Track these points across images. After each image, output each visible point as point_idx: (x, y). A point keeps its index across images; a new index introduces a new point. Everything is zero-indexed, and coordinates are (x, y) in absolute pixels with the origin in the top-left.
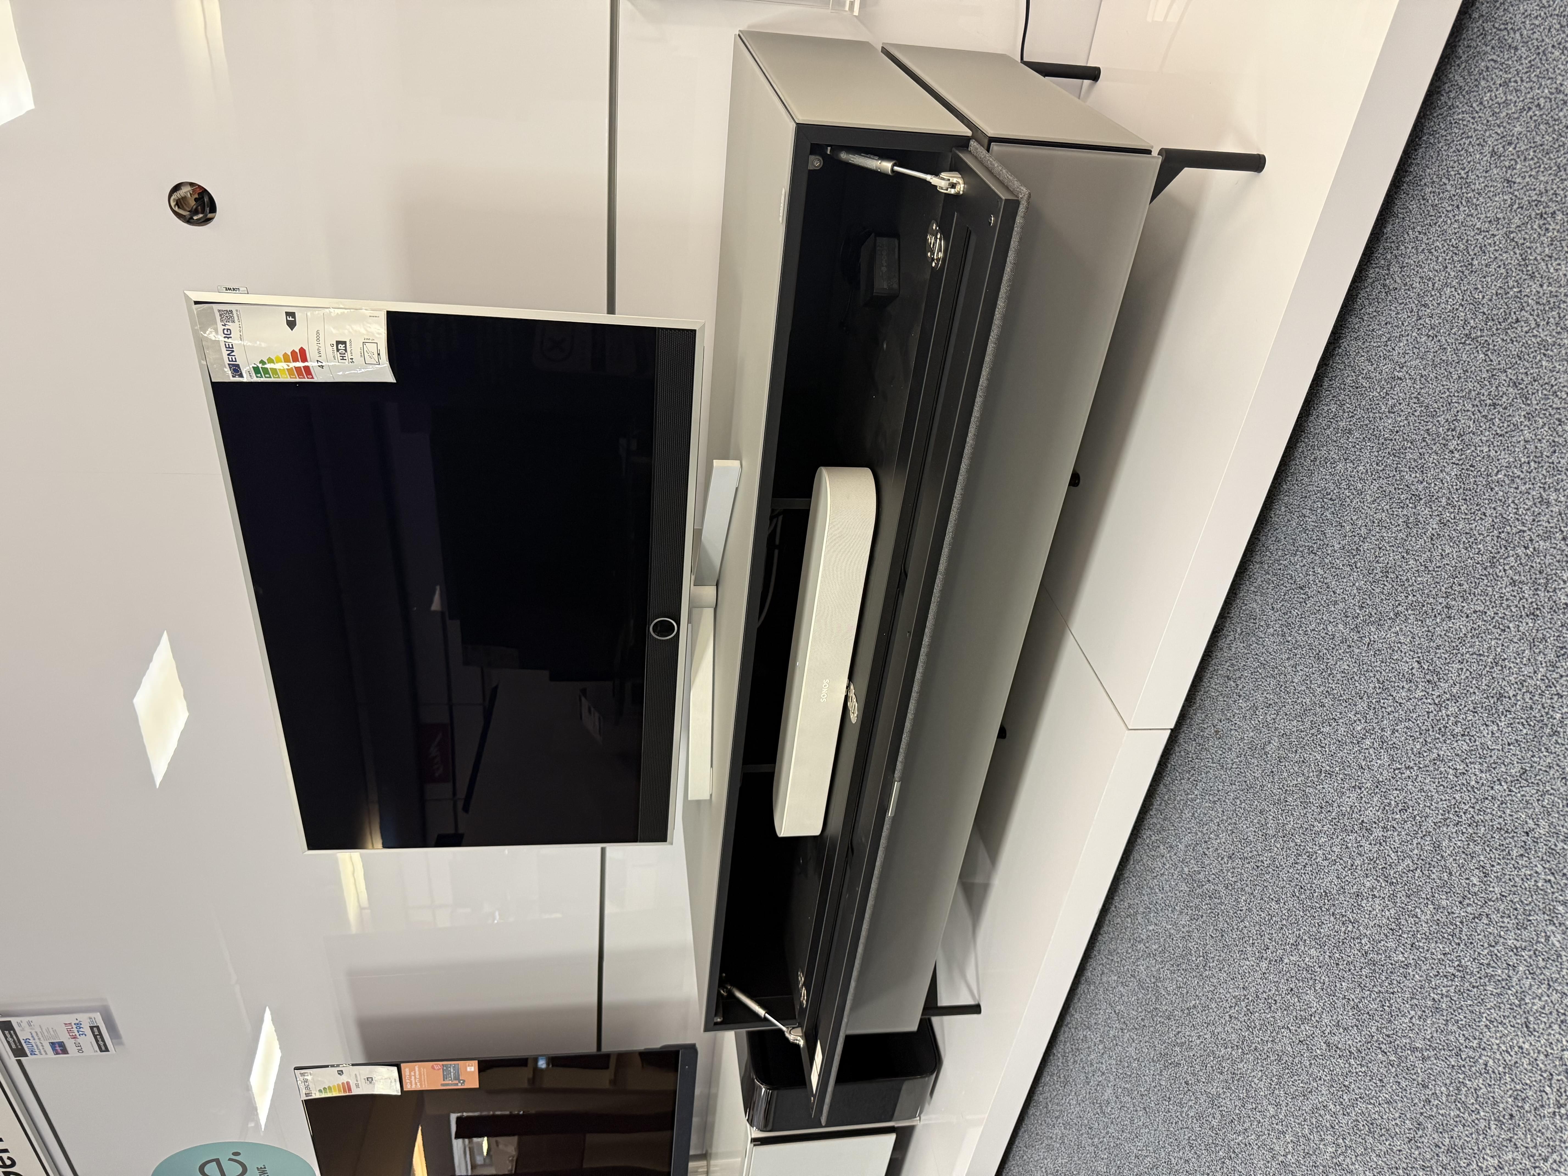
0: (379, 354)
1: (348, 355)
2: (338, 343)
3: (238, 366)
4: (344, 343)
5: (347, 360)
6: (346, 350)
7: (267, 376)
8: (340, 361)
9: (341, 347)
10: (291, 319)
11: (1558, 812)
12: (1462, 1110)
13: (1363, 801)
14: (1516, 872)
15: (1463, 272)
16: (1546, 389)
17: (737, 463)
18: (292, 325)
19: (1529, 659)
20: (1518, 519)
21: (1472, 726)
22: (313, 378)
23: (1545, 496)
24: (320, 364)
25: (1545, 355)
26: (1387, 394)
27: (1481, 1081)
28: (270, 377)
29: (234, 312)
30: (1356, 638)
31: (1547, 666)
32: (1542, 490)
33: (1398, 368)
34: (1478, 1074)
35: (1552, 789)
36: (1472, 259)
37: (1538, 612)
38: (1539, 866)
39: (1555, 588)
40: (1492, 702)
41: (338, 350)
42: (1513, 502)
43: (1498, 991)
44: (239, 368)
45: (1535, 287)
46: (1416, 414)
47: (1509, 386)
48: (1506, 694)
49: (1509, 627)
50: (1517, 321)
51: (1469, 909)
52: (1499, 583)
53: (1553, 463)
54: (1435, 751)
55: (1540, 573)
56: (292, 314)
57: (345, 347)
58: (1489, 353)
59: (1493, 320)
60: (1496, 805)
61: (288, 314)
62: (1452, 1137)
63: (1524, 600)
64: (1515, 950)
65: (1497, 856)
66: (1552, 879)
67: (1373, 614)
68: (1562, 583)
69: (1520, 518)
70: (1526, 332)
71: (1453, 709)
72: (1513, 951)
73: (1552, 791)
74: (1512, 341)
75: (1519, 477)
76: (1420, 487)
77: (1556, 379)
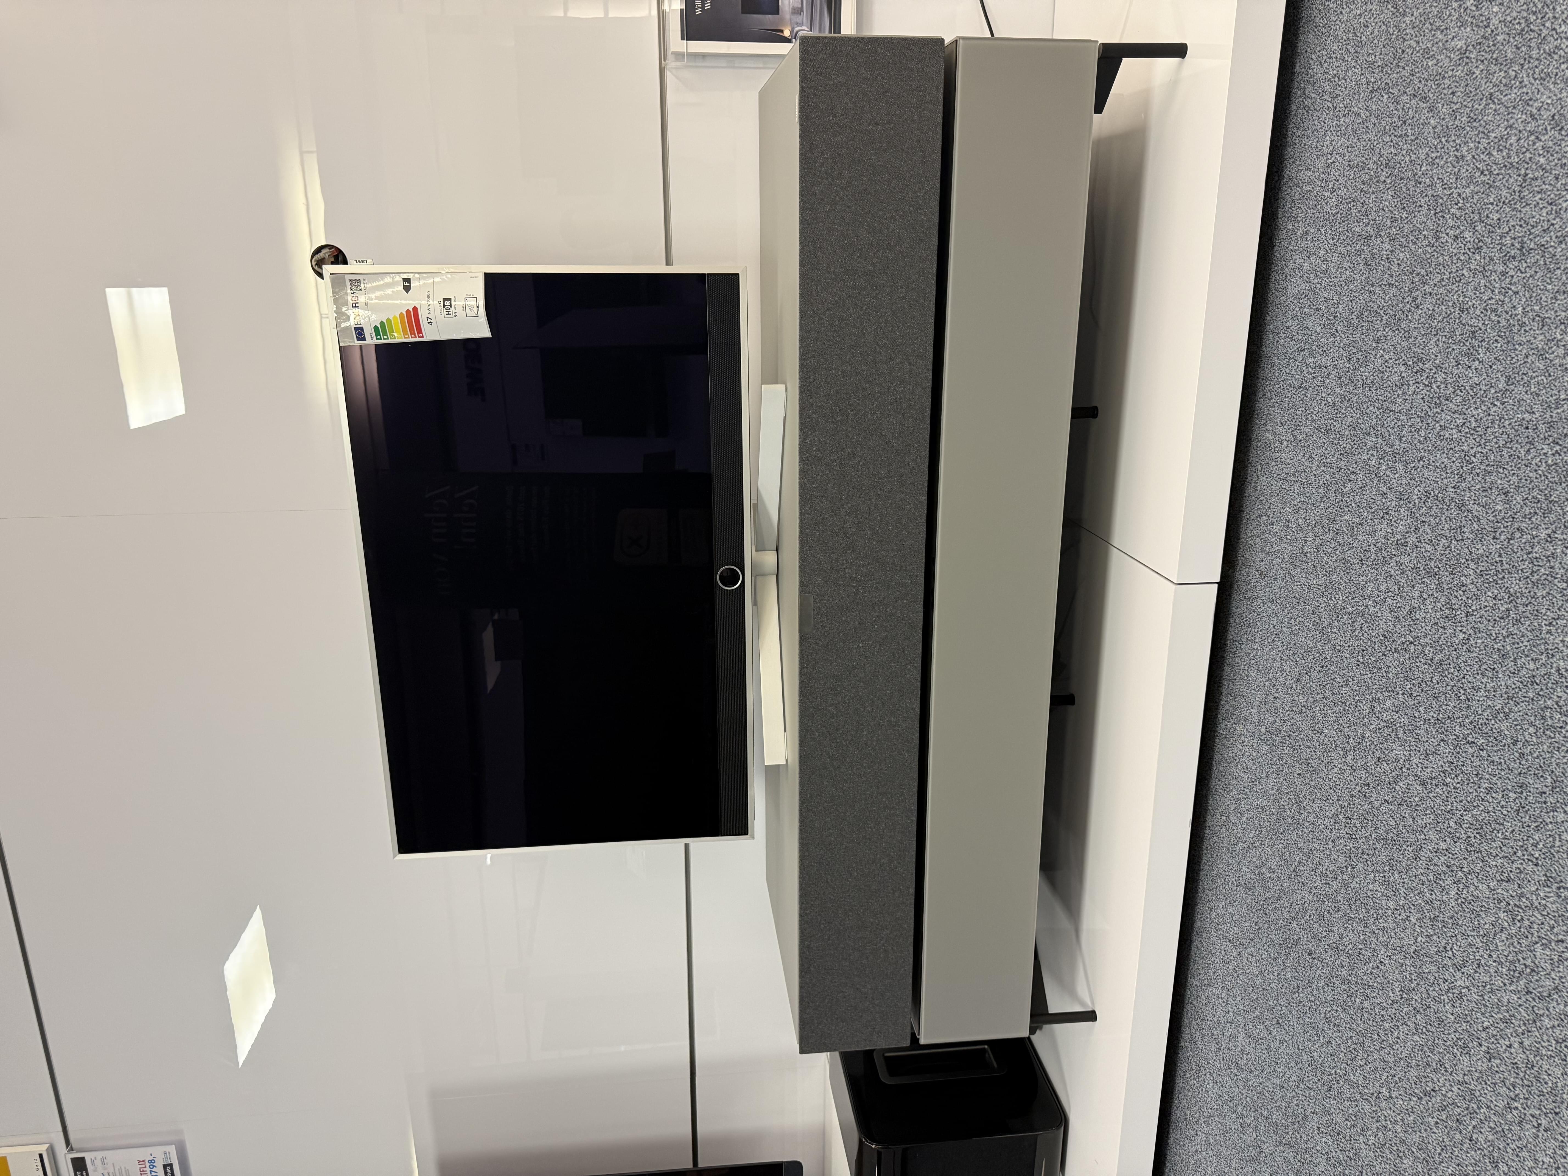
0: (478, 307)
1: (453, 310)
2: (444, 300)
3: (362, 329)
4: (450, 300)
5: (451, 316)
6: (451, 306)
7: (385, 337)
8: (446, 316)
9: (447, 303)
10: (407, 284)
11: (1545, 387)
12: (1552, 735)
13: (1393, 523)
14: (1529, 469)
15: (1357, 52)
16: (1437, 80)
17: (782, 387)
18: (407, 289)
19: (1485, 286)
20: (1445, 188)
21: (1459, 377)
22: (423, 337)
23: (1459, 154)
24: (429, 321)
25: (1428, 58)
26: (1326, 181)
27: (1559, 690)
28: (388, 339)
29: (362, 281)
30: (1351, 388)
31: (1500, 279)
32: (1456, 153)
33: (1329, 157)
34: (1554, 686)
35: (1534, 372)
36: (1361, 38)
37: (1481, 244)
38: (1543, 446)
39: (1487, 215)
40: (1468, 344)
41: (444, 306)
42: (1438, 178)
43: (1547, 590)
44: (363, 331)
45: (1407, 19)
46: (1351, 178)
47: (1411, 100)
48: (1477, 329)
49: (1463, 275)
50: (1403, 51)
51: (1503, 537)
52: (1446, 248)
53: (1457, 126)
54: (1437, 425)
55: (1473, 213)
56: (408, 280)
57: (450, 303)
58: (1391, 90)
59: (1386, 65)
60: (1496, 426)
61: (405, 280)
62: (1553, 772)
63: (1468, 244)
64: (1549, 539)
65: (1510, 469)
66: (1558, 448)
67: (1360, 357)
68: (1490, 206)
69: (1446, 186)
70: (1412, 54)
71: (1440, 377)
72: (1547, 541)
73: (1534, 375)
74: (1404, 68)
75: (1436, 158)
76: (1369, 228)
77: (1441, 67)
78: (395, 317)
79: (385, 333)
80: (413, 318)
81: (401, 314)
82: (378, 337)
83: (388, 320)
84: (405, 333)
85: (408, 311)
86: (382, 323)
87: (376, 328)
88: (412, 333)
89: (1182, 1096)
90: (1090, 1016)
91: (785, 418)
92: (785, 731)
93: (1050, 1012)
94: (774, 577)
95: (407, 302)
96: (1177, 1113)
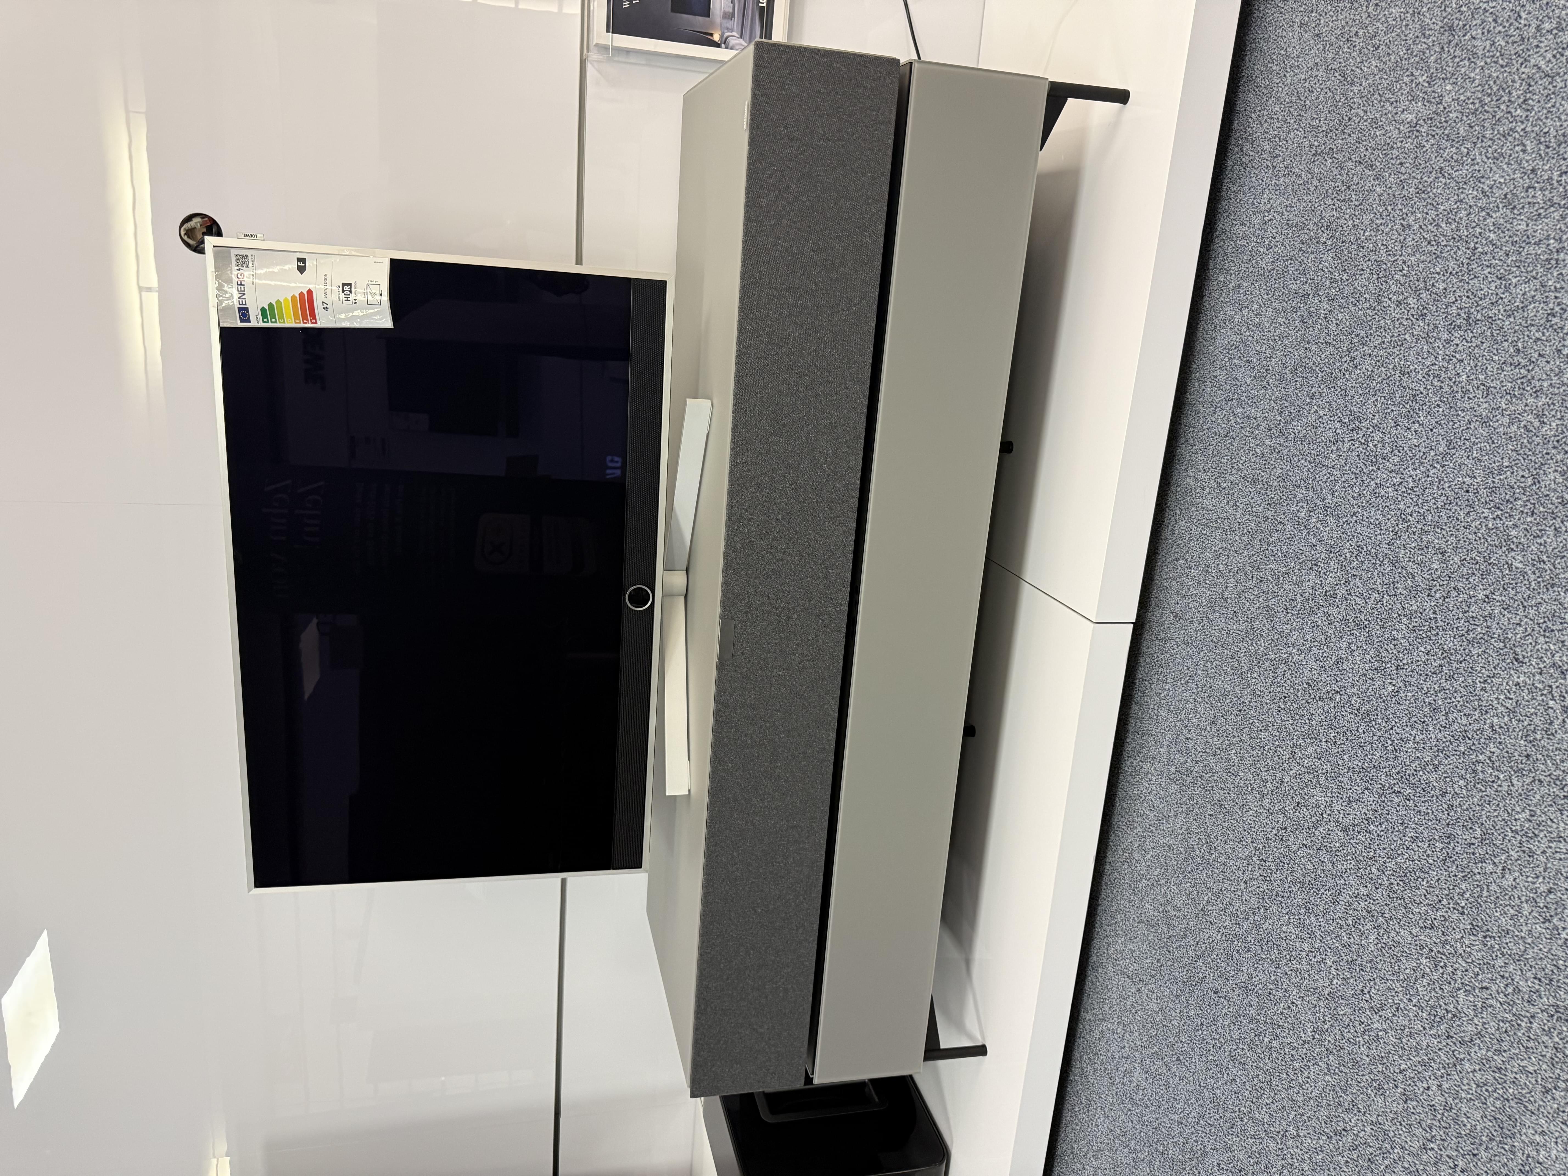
0: (381, 295)
1: (352, 297)
2: (344, 285)
3: (247, 309)
4: (350, 285)
5: (350, 302)
6: (350, 292)
7: (273, 320)
8: (344, 302)
9: (347, 288)
10: (302, 264)
11: (1487, 454)
12: (1483, 789)
13: (1322, 574)
14: (1468, 531)
15: (1300, 115)
16: (1384, 150)
17: (708, 403)
18: (302, 270)
19: (1429, 352)
20: (1389, 255)
21: (1398, 438)
22: (316, 323)
23: (1405, 223)
24: (325, 306)
25: (1376, 128)
26: (1262, 238)
27: (1492, 746)
28: (276, 322)
29: (250, 258)
30: (1282, 441)
31: (1444, 346)
32: (1402, 221)
33: (1266, 214)
34: (1487, 742)
35: (1477, 438)
36: (1305, 102)
37: (1425, 311)
38: (1485, 511)
39: (1433, 283)
40: (1408, 407)
41: (343, 291)
42: (1382, 244)
43: (1483, 648)
44: (248, 312)
45: (1355, 89)
46: (1289, 236)
47: (1356, 167)
48: (1418, 392)
49: (1405, 339)
50: (1350, 119)
51: (1438, 595)
52: (1388, 312)
53: (1405, 196)
54: (1372, 482)
55: (1418, 281)
56: (303, 260)
57: (350, 288)
58: (1335, 155)
59: (1331, 131)
60: (1435, 488)
61: (299, 260)
62: (1482, 824)
63: (1412, 310)
64: (1486, 600)
65: (1448, 529)
66: (1499, 512)
67: (1292, 411)
68: (1437, 275)
69: (1391, 253)
70: (1359, 122)
71: (1377, 436)
73: (1477, 441)
74: (1350, 135)
75: (1381, 224)
76: (1307, 286)
77: (1390, 138)
78: (286, 299)
79: (273, 316)
80: (307, 302)
81: (293, 297)
82: (265, 320)
83: (278, 302)
84: (296, 318)
85: (301, 294)
86: (270, 305)
87: (263, 310)
88: (305, 318)
89: (1069, 1129)
90: (980, 1051)
91: (708, 434)
92: (689, 759)
93: (942, 1047)
94: (682, 599)
95: (300, 284)
96: (1063, 1147)
